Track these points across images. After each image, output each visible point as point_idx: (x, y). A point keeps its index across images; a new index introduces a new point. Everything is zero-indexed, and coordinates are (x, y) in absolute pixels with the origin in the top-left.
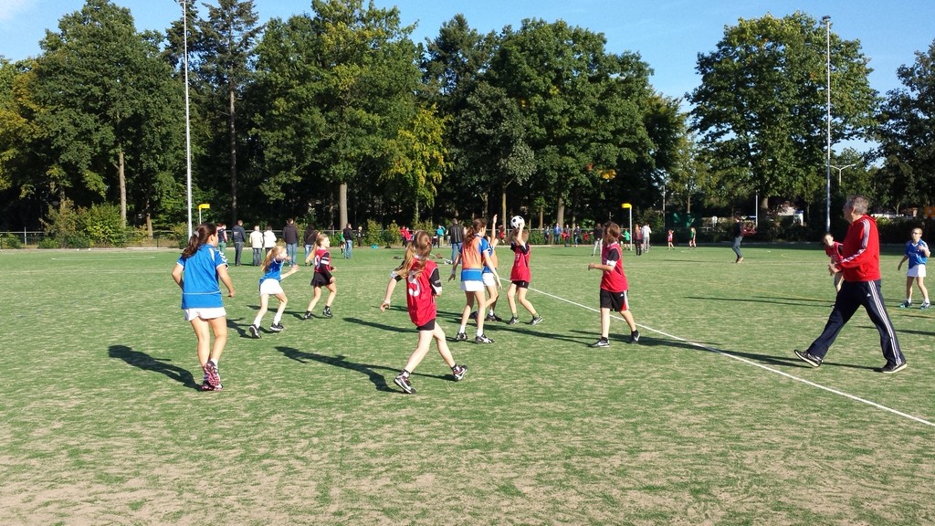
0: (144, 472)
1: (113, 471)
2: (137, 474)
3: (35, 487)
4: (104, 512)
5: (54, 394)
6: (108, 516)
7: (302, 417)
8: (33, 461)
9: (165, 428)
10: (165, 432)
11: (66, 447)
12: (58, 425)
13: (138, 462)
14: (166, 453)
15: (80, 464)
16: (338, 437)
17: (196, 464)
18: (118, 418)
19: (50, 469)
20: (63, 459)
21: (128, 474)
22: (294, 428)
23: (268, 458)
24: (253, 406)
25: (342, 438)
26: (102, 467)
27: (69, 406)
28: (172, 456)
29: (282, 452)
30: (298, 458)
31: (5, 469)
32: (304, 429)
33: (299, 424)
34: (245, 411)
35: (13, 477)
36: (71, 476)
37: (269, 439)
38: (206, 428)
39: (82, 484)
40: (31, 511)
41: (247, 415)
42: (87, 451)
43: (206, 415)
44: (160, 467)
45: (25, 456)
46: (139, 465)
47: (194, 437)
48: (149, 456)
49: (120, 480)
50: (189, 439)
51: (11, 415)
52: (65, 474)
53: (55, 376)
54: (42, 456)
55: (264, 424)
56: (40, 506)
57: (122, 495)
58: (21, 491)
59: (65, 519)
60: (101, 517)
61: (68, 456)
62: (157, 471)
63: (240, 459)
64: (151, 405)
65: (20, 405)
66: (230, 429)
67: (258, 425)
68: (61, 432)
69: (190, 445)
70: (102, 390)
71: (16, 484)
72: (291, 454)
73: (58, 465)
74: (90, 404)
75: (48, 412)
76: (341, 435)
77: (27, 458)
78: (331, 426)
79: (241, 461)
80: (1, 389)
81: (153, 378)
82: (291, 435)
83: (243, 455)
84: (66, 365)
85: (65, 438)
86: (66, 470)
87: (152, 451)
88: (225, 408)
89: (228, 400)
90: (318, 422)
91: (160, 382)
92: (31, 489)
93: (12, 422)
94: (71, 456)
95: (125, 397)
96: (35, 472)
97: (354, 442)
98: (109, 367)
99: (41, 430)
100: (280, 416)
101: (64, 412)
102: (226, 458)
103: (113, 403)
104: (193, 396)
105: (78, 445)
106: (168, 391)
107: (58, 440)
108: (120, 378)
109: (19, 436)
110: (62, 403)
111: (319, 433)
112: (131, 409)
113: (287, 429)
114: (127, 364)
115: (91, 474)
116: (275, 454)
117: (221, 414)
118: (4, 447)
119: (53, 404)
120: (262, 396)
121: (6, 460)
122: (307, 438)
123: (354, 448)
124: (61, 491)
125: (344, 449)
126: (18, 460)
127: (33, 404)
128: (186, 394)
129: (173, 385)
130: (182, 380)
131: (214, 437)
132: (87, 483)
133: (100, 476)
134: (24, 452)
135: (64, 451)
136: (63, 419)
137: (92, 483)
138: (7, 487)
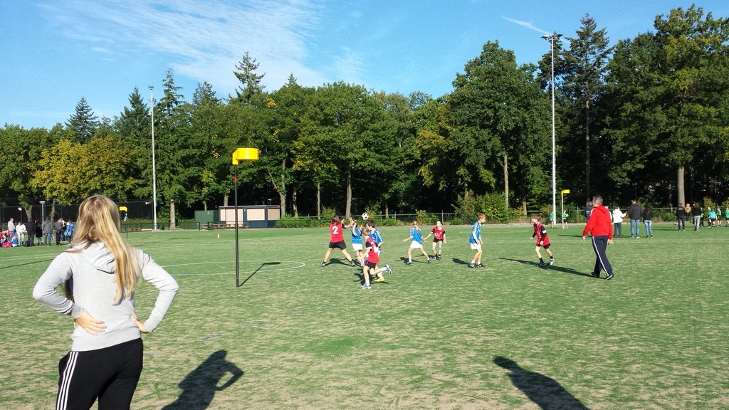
3: (461, 399)
5: (468, 330)
7: (658, 369)
8: (459, 380)
9: (548, 365)
10: (549, 368)
12: (473, 354)
15: (490, 386)
16: (693, 390)
18: (514, 353)
19: (470, 387)
20: (478, 383)
22: (654, 378)
23: (633, 400)
24: (616, 355)
25: (697, 392)
26: (506, 390)
27: (479, 341)
29: (646, 397)
30: (658, 404)
31: (441, 383)
32: (661, 379)
33: (657, 374)
34: (610, 359)
35: (446, 390)
36: (484, 395)
37: (633, 385)
38: (580, 369)
39: (492, 402)
41: (611, 362)
42: (494, 377)
43: (579, 359)
44: (547, 396)
45: (454, 375)
47: (571, 375)
48: (538, 386)
50: (567, 376)
51: (441, 344)
52: (480, 392)
53: (468, 318)
54: (464, 376)
55: (626, 372)
58: (451, 401)
61: (481, 380)
63: (610, 398)
64: (537, 346)
65: (447, 337)
66: (599, 373)
67: (621, 371)
68: (475, 360)
69: (568, 382)
70: (500, 331)
71: (448, 395)
72: (652, 400)
73: (475, 385)
74: (493, 340)
75: (465, 344)
76: (695, 389)
77: (454, 377)
78: (686, 380)
79: (611, 401)
80: (434, 324)
81: (536, 324)
82: (651, 384)
83: (611, 396)
84: (474, 310)
85: (478, 365)
86: (480, 389)
87: (540, 382)
88: (593, 354)
89: (596, 348)
90: (675, 375)
91: (541, 328)
92: (458, 400)
93: (442, 349)
94: (483, 379)
95: (517, 338)
96: (460, 388)
97: (708, 396)
98: (504, 313)
99: (461, 357)
100: (639, 366)
101: (476, 345)
102: (598, 396)
103: (508, 341)
104: (568, 342)
105: (487, 371)
106: (548, 336)
107: (473, 366)
108: (513, 322)
109: (448, 359)
110: (474, 338)
111: (675, 385)
112: (522, 347)
113: (648, 378)
114: (517, 313)
115: (498, 395)
116: (638, 398)
117: (590, 359)
118: (439, 367)
119: (468, 338)
120: (622, 347)
121: (441, 377)
122: (664, 388)
123: (709, 402)
124: (478, 405)
125: (700, 401)
126: (448, 378)
127: (455, 337)
128: (562, 340)
129: (551, 332)
130: (557, 327)
131: (587, 377)
132: (496, 401)
133: (505, 398)
134: (452, 372)
135: (478, 375)
136: (475, 350)
137: (499, 401)
138: (442, 397)
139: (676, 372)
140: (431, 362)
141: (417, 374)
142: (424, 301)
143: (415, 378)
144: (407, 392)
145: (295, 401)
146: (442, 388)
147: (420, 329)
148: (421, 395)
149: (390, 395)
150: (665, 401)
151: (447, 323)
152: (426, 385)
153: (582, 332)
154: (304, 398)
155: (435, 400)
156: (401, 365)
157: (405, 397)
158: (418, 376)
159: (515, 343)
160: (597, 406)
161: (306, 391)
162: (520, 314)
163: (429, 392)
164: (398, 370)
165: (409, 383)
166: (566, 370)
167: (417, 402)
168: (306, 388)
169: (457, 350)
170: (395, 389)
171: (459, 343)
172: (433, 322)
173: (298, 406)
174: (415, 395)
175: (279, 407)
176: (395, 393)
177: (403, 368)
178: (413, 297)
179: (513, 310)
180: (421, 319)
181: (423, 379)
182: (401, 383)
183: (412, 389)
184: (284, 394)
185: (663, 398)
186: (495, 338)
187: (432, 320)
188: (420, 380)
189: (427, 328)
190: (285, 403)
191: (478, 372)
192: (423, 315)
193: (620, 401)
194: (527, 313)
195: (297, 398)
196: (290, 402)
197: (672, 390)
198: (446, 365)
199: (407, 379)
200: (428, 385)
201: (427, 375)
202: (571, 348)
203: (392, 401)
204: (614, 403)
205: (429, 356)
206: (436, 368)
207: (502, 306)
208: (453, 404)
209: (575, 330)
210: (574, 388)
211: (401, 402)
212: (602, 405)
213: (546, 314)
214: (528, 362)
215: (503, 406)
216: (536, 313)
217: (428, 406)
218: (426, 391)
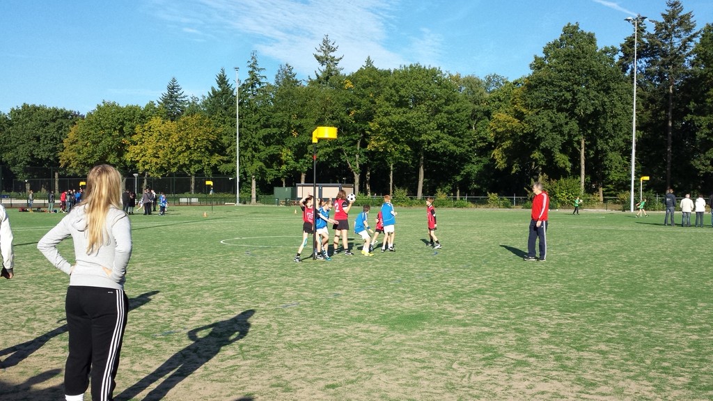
0: (611, 382)
1: (588, 376)
2: (606, 383)
3: (534, 379)
5: (541, 313)
8: (532, 360)
9: (624, 351)
10: (625, 354)
11: (553, 353)
12: (546, 336)
13: (606, 374)
14: (627, 371)
15: (564, 368)
17: (652, 384)
18: (589, 337)
19: (543, 367)
20: (551, 364)
21: (600, 382)
24: (695, 344)
26: (580, 372)
27: (553, 323)
28: (632, 374)
31: (513, 362)
34: (689, 347)
35: (519, 368)
36: (558, 375)
38: (658, 356)
39: (566, 383)
40: (533, 396)
41: (691, 350)
42: (568, 359)
43: (657, 346)
44: (623, 381)
45: (526, 355)
46: (607, 376)
47: (648, 362)
48: (614, 371)
49: (593, 385)
50: (644, 362)
51: (513, 324)
52: (554, 373)
53: (541, 300)
54: (537, 357)
55: (706, 361)
56: (538, 393)
57: (595, 397)
58: (524, 380)
61: (554, 361)
62: (621, 384)
63: (689, 386)
64: (612, 331)
65: (520, 317)
66: (678, 360)
67: (702, 360)
68: (548, 342)
69: (645, 368)
70: (575, 315)
71: (521, 374)
73: (549, 366)
74: (567, 324)
75: (538, 325)
77: (527, 357)
79: (689, 389)
80: (506, 305)
81: (612, 310)
83: (690, 384)
84: (548, 293)
85: (552, 346)
86: (554, 370)
87: (616, 367)
88: (672, 342)
89: (674, 336)
91: (617, 314)
92: (531, 379)
93: (515, 329)
94: (557, 360)
95: (592, 322)
96: (533, 367)
98: (579, 297)
99: (534, 338)
101: (549, 327)
102: (676, 383)
103: (583, 325)
104: (645, 329)
105: (561, 353)
106: (624, 322)
107: (546, 347)
108: (588, 307)
109: (521, 340)
110: (548, 321)
112: (597, 332)
114: (592, 298)
115: (573, 377)
117: (669, 346)
118: (512, 346)
119: (541, 320)
120: (703, 336)
121: (513, 355)
124: (552, 385)
126: (521, 357)
127: (527, 319)
128: (639, 326)
129: (628, 318)
130: (634, 314)
131: (665, 364)
132: (570, 383)
133: (579, 380)
134: (525, 352)
135: (552, 356)
136: (549, 332)
137: (573, 383)
138: (515, 375)
140: (503, 341)
141: (489, 351)
142: (496, 282)
143: (487, 355)
144: (479, 368)
145: (370, 370)
146: (515, 366)
147: (492, 308)
148: (494, 371)
149: (463, 370)
151: (520, 304)
152: (498, 363)
153: (660, 319)
154: (378, 367)
155: (507, 378)
156: (473, 342)
157: (477, 373)
158: (490, 354)
159: (590, 327)
160: (676, 393)
161: (381, 360)
162: (595, 299)
163: (502, 370)
164: (470, 347)
165: (481, 360)
166: (642, 355)
167: (489, 378)
168: (381, 357)
169: (530, 331)
170: (467, 364)
171: (532, 324)
172: (505, 303)
173: (373, 374)
174: (487, 371)
175: (355, 373)
176: (468, 368)
177: (475, 344)
178: (485, 277)
179: (588, 295)
180: (493, 299)
181: (495, 357)
182: (473, 359)
183: (485, 366)
184: (359, 361)
186: (569, 321)
187: (505, 300)
188: (492, 358)
189: (499, 308)
190: (361, 370)
191: (551, 354)
192: (495, 296)
193: (699, 389)
194: (603, 299)
195: (372, 366)
196: (365, 370)
198: (518, 344)
199: (479, 355)
200: (501, 363)
201: (500, 353)
202: (648, 335)
203: (464, 376)
204: (693, 390)
205: (502, 335)
206: (509, 347)
207: (577, 290)
208: (527, 383)
209: (653, 317)
210: (652, 374)
211: (473, 378)
212: (680, 392)
213: (622, 300)
214: (603, 347)
215: (577, 388)
216: (612, 299)
217: (501, 383)
218: (498, 368)
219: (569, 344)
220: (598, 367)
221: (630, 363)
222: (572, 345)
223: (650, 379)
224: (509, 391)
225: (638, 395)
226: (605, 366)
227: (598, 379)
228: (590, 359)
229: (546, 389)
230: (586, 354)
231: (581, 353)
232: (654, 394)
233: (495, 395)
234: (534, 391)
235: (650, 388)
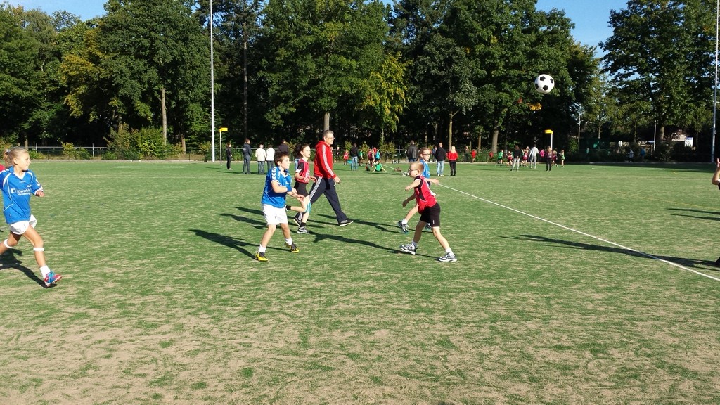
0: (172, 320)
1: (150, 319)
2: (167, 322)
3: (92, 329)
4: (142, 349)
5: (109, 263)
6: (144, 351)
7: (290, 285)
8: (92, 311)
9: (189, 289)
10: (189, 292)
11: (116, 301)
12: (110, 285)
13: (169, 313)
14: (189, 308)
15: (126, 314)
16: (316, 300)
17: (211, 316)
18: (156, 281)
19: (104, 316)
20: (113, 312)
21: (161, 322)
22: (285, 292)
23: (264, 313)
24: (255, 276)
25: (320, 301)
26: (142, 316)
27: (120, 272)
28: (193, 310)
29: (275, 309)
30: (286, 314)
31: (71, 316)
32: (291, 293)
33: (288, 289)
34: (249, 279)
35: (77, 321)
36: (119, 322)
37: (266, 300)
38: (220, 290)
39: (126, 328)
40: (88, 347)
41: (250, 282)
42: (131, 305)
43: (220, 281)
44: (184, 317)
45: (87, 307)
46: (169, 316)
47: (210, 297)
48: (177, 309)
49: (155, 326)
50: (206, 298)
51: (77, 277)
52: (115, 321)
53: (110, 251)
54: (98, 307)
55: (262, 289)
56: (95, 343)
57: (154, 337)
58: (81, 332)
59: (113, 353)
60: (139, 352)
61: (117, 309)
62: (182, 321)
63: (243, 314)
64: (180, 273)
65: (84, 270)
66: (237, 292)
67: (257, 289)
68: (113, 290)
69: (206, 302)
70: (144, 261)
71: (78, 326)
72: (281, 311)
73: (110, 314)
74: (135, 271)
75: (104, 276)
76: (319, 299)
77: (88, 308)
78: (312, 292)
79: (244, 315)
80: (71, 259)
81: (182, 253)
82: (281, 297)
83: (246, 311)
84: (119, 243)
85: (116, 295)
86: (115, 318)
87: (179, 306)
88: (234, 277)
89: (237, 271)
90: (302, 289)
91: (187, 257)
92: (89, 330)
93: (77, 283)
94: (120, 307)
95: (161, 267)
96: (93, 318)
97: (329, 304)
98: (151, 244)
99: (98, 288)
100: (274, 283)
101: (116, 276)
102: (233, 312)
103: (152, 271)
104: (211, 267)
105: (125, 300)
106: (193, 263)
107: (111, 296)
108: (158, 253)
109: (83, 292)
110: (115, 270)
111: (302, 297)
112: (165, 275)
113: (279, 293)
114: (164, 243)
115: (134, 321)
116: (269, 311)
117: (231, 280)
118: (71, 301)
119: (108, 270)
120: (262, 268)
121: (72, 310)
122: (293, 300)
123: (328, 308)
124: (111, 333)
125: (321, 309)
126: (82, 310)
127: (93, 270)
128: (206, 266)
129: (197, 259)
130: (203, 255)
131: (225, 297)
132: (131, 327)
133: (140, 323)
134: (86, 304)
135: (115, 304)
136: (115, 281)
137: (134, 327)
138: (71, 329)
139: (304, 286)
140: (62, 296)
141: (46, 308)
142: (62, 236)
143: (42, 313)
144: (30, 328)
146: (72, 320)
147: (54, 264)
148: (47, 329)
149: (10, 333)
150: (292, 311)
151: (86, 256)
152: (53, 320)
153: (226, 257)
155: (62, 333)
156: (27, 302)
157: (27, 333)
158: (45, 311)
159: (159, 272)
160: (231, 321)
162: (168, 244)
163: (57, 325)
164: (23, 307)
165: (33, 319)
166: (206, 291)
167: (41, 336)
169: (93, 283)
170: (17, 326)
171: (97, 275)
172: (70, 257)
174: (41, 329)
176: (16, 330)
177: (28, 304)
178: (50, 232)
179: (161, 241)
180: (57, 254)
181: (51, 313)
182: (25, 319)
185: (290, 308)
186: (138, 268)
187: (69, 255)
188: (47, 315)
189: (62, 262)
191: (114, 302)
192: (60, 250)
193: (253, 314)
194: (175, 243)
197: (299, 302)
198: (80, 297)
199: (32, 315)
200: (57, 319)
201: (57, 309)
202: (214, 272)
203: (11, 339)
204: (247, 316)
205: (61, 290)
206: (68, 300)
207: (150, 237)
208: (84, 335)
209: (220, 256)
210: (212, 308)
211: (22, 339)
212: (235, 319)
213: (193, 243)
214: (169, 289)
215: (137, 331)
216: (184, 243)
217: (54, 340)
218: (53, 325)
219: (134, 291)
220: (162, 308)
221: (193, 300)
222: (137, 291)
223: (209, 312)
224: (63, 346)
225: (197, 328)
226: (168, 306)
227: (160, 320)
228: (154, 302)
229: (104, 338)
230: (150, 298)
231: (147, 297)
232: (211, 325)
233: (45, 352)
234: (91, 341)
235: (208, 320)
